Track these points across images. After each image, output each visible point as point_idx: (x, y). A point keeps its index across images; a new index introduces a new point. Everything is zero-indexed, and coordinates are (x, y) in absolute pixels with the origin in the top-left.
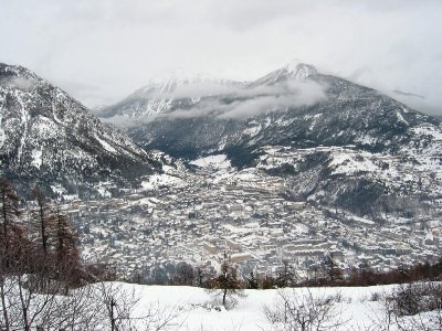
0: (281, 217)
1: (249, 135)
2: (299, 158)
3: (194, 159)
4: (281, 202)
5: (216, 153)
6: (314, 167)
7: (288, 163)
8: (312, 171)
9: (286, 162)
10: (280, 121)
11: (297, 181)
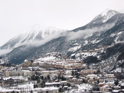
1: (72, 52)
2: (102, 51)
6: (114, 55)
7: (92, 56)
8: (112, 58)
9: (91, 55)
10: (94, 41)
11: (99, 67)
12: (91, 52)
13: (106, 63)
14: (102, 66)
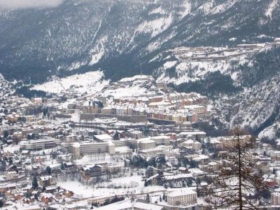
0: (194, 164)
1: (149, 35)
2: (243, 60)
3: (42, 81)
4: (197, 138)
5: (83, 70)
6: (272, 76)
7: (219, 71)
8: (267, 84)
9: (216, 69)
10: (208, 6)
11: (237, 104)
12: (215, 60)
13: (255, 95)
14: (244, 103)
